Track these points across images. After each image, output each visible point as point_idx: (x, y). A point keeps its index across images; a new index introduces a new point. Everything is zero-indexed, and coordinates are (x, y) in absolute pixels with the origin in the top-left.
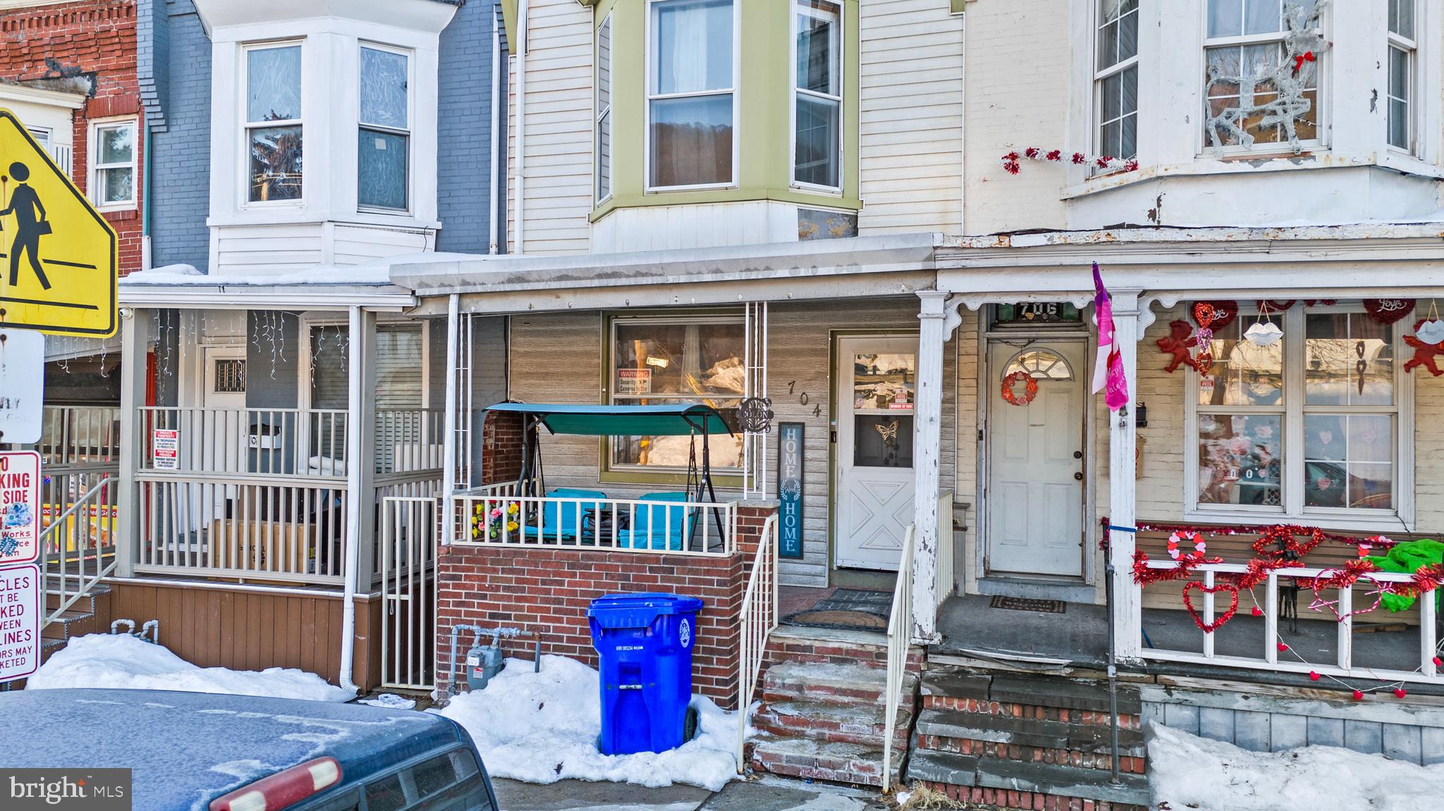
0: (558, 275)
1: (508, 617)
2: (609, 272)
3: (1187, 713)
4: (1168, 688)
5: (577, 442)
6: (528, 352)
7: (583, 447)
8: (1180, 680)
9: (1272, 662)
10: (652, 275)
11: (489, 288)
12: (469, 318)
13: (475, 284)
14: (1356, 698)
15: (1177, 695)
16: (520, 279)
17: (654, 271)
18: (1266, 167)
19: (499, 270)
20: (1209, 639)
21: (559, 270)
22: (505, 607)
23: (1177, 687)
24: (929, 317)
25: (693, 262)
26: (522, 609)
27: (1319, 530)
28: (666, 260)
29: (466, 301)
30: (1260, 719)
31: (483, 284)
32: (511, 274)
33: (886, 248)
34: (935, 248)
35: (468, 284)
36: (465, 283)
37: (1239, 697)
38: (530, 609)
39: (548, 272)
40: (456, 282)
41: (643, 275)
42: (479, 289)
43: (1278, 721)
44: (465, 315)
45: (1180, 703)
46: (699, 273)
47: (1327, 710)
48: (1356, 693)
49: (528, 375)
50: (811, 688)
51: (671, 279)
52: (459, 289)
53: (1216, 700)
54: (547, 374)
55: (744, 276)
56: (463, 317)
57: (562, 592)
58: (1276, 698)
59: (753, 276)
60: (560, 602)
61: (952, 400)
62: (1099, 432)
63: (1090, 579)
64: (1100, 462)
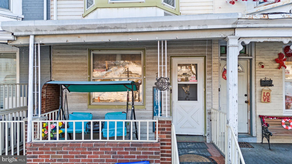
0: (80, 27)
2: (103, 26)
5: (79, 95)
6: (59, 63)
7: (81, 96)
10: (121, 28)
11: (49, 32)
12: (39, 46)
13: (42, 31)
16: (63, 29)
17: (122, 26)
19: (54, 24)
21: (81, 25)
24: (233, 46)
25: (140, 23)
28: (128, 22)
29: (37, 38)
31: (46, 31)
32: (59, 26)
33: (220, 18)
34: (238, 19)
35: (39, 30)
36: (37, 30)
39: (76, 25)
40: (33, 30)
41: (118, 28)
42: (44, 33)
44: (37, 44)
46: (142, 28)
49: (59, 71)
51: (129, 30)
52: (34, 33)
54: (67, 71)
55: (160, 29)
56: (36, 45)
59: (164, 29)
61: (211, 79)
62: (257, 88)
63: (254, 135)
64: (258, 98)
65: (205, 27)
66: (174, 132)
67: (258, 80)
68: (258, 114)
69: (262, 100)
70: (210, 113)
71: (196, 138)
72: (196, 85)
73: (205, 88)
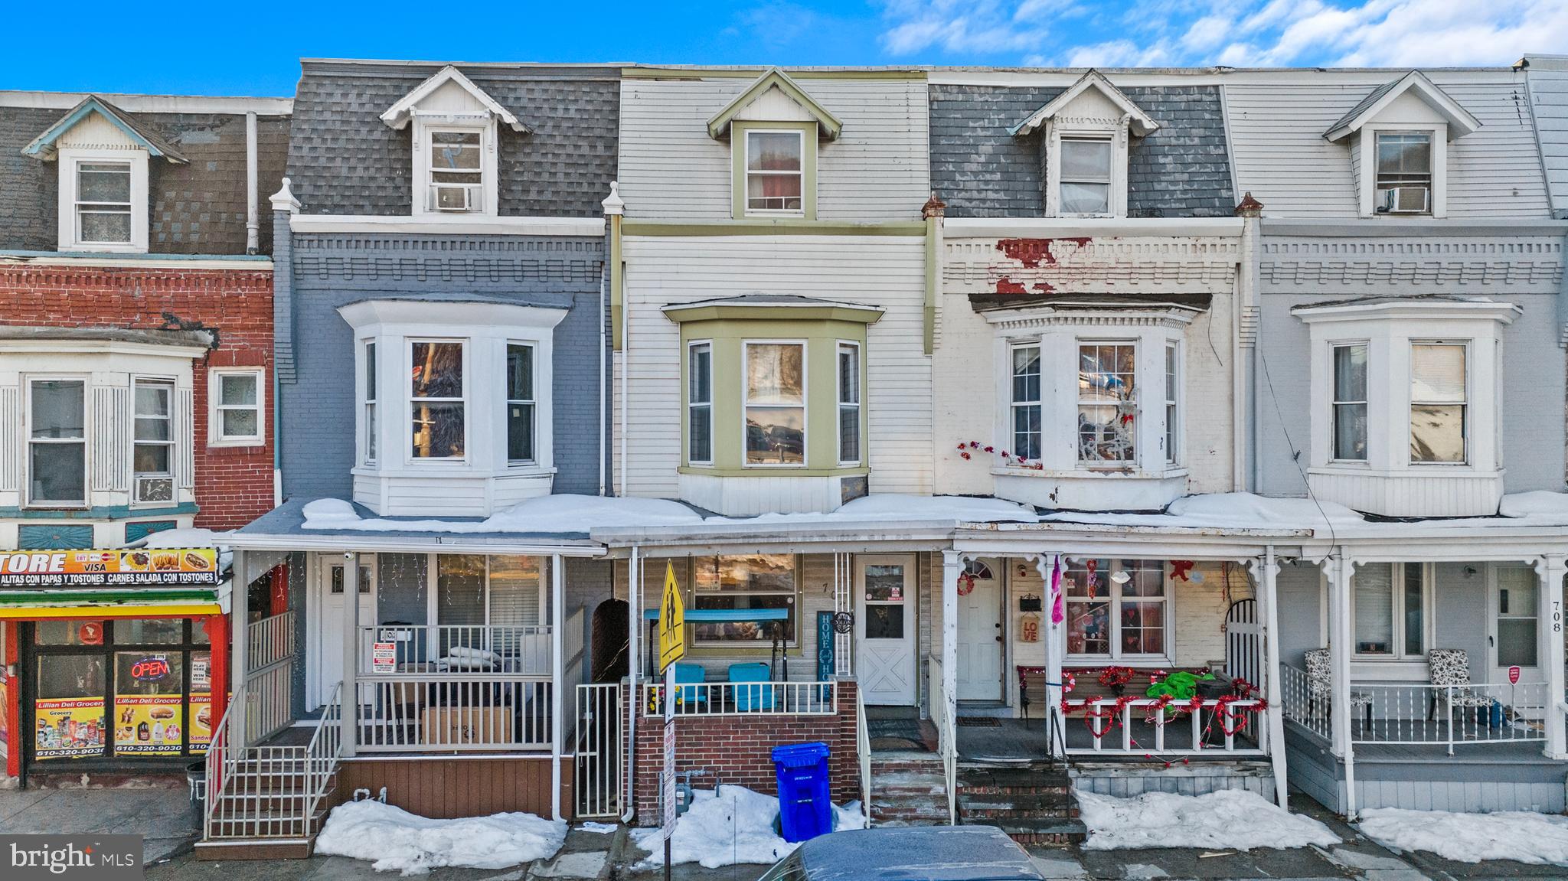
1: (691, 763)
3: (1088, 782)
4: (1079, 769)
8: (1086, 765)
9: (1127, 750)
12: (643, 560)
13: (650, 539)
14: (1167, 766)
15: (1083, 773)
18: (1111, 476)
19: (675, 533)
20: (1098, 742)
22: (688, 757)
23: (1083, 768)
24: (950, 565)
26: (701, 756)
27: (1132, 668)
28: (791, 529)
30: (1122, 781)
31: (657, 542)
34: (955, 528)
37: (1114, 771)
38: (706, 756)
39: (709, 534)
40: (640, 539)
41: (773, 537)
43: (1130, 781)
44: (641, 559)
45: (1085, 777)
47: (1153, 773)
48: (1165, 762)
50: (890, 790)
53: (1102, 773)
55: (837, 540)
56: (639, 560)
57: (728, 744)
58: (1130, 770)
60: (727, 750)
61: (929, 596)
62: (1015, 614)
63: (1009, 703)
64: (1015, 632)
65: (907, 538)
66: (861, 700)
67: (1016, 598)
68: (1016, 663)
69: (1023, 638)
70: (926, 663)
71: (901, 710)
72: (901, 607)
73: (918, 613)
